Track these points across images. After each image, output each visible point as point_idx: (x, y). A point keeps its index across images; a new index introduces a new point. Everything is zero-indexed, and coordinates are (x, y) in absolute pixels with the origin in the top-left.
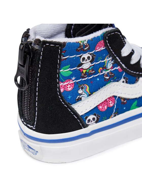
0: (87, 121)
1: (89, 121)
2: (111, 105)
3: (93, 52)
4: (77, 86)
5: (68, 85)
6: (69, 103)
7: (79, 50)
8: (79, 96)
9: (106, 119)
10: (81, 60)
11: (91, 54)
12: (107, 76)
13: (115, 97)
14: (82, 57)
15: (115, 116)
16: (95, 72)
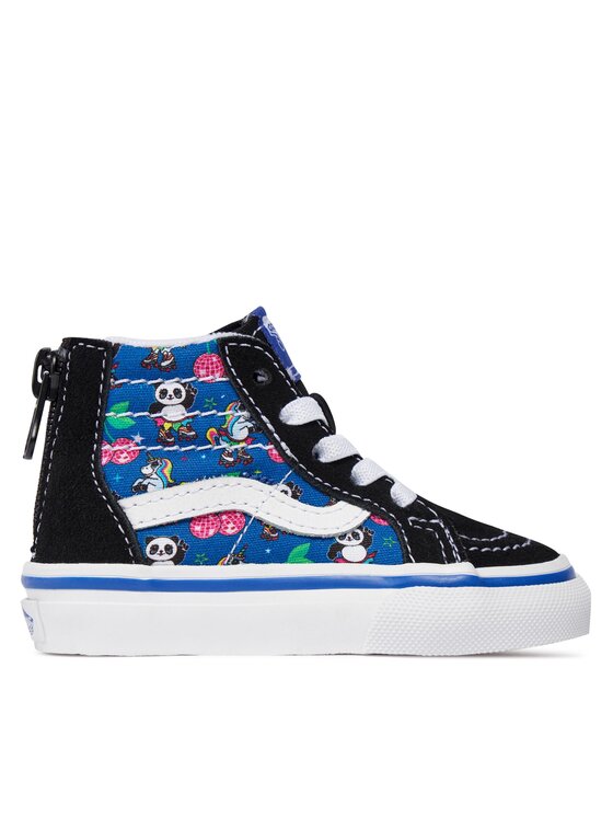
0: (148, 549)
1: (155, 548)
2: (229, 531)
3: (188, 380)
4: (144, 458)
5: (122, 453)
6: (114, 493)
7: (147, 364)
8: (140, 480)
9: (206, 563)
10: (157, 394)
11: (184, 385)
12: (230, 455)
13: (246, 515)
14: (161, 387)
15: (235, 562)
16: (197, 435)
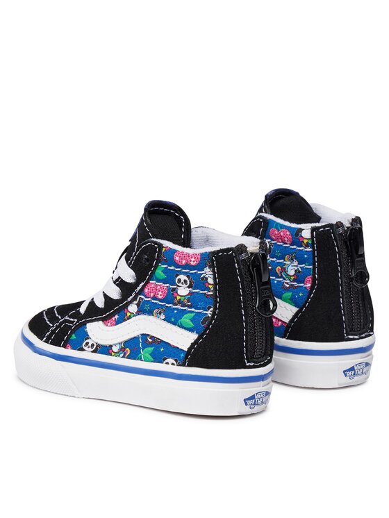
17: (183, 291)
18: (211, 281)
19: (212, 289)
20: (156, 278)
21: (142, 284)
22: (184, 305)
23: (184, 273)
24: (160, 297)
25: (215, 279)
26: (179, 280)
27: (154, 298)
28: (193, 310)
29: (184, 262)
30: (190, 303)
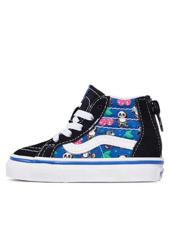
17: (123, 120)
18: (137, 113)
19: (138, 118)
20: (106, 115)
21: (98, 119)
22: (125, 127)
23: (122, 110)
24: (109, 124)
25: (138, 112)
26: (120, 114)
27: (106, 125)
28: (129, 129)
29: (123, 104)
30: (128, 126)
